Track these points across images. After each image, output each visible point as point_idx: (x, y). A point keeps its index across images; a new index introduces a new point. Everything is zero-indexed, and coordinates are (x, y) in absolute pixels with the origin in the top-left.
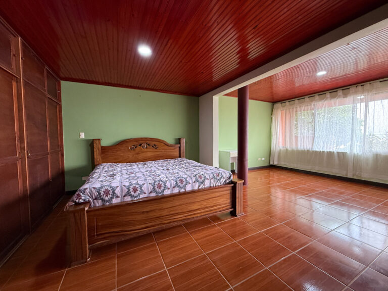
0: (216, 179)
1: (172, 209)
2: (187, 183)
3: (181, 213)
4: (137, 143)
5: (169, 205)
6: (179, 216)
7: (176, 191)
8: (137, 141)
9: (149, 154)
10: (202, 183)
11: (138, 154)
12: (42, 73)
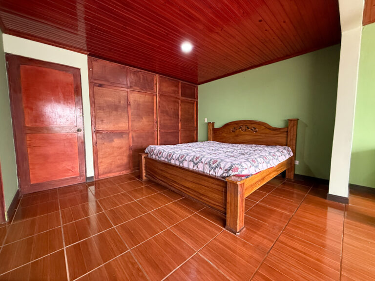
0: (210, 165)
1: (172, 176)
2: (185, 160)
3: (178, 184)
4: (237, 126)
5: (170, 171)
6: (176, 185)
7: (177, 163)
8: (236, 124)
9: (248, 138)
10: (196, 164)
11: (237, 136)
12: (177, 86)
